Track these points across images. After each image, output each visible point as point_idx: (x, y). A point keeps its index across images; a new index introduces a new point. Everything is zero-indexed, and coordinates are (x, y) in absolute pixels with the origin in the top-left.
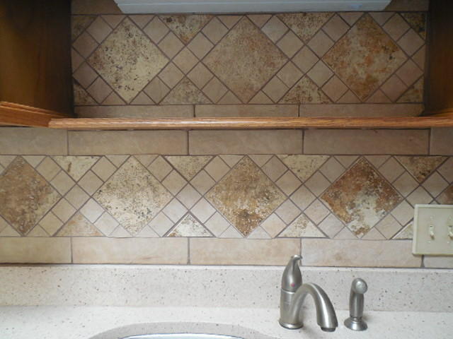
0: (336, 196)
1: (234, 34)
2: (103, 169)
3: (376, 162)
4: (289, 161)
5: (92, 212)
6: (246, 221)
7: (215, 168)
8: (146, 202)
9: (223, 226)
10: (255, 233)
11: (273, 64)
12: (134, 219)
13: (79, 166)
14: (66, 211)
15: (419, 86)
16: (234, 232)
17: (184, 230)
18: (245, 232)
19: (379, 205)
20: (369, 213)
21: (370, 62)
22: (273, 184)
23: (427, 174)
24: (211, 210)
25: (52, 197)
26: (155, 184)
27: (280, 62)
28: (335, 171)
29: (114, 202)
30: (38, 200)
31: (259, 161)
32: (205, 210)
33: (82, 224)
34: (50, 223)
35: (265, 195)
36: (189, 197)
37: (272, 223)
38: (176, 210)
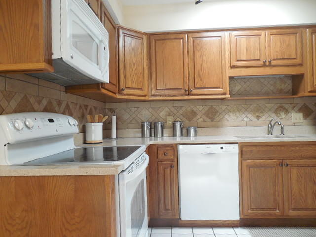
0: (276, 112)
1: (254, 82)
2: (229, 108)
3: (284, 105)
4: (266, 105)
5: (226, 116)
6: (258, 118)
7: (252, 107)
8: (238, 114)
9: (254, 119)
10: (260, 120)
11: (262, 86)
12: (235, 118)
13: (224, 107)
14: (222, 116)
15: (291, 90)
16: (256, 120)
17: (245, 120)
18: (258, 120)
19: (285, 113)
20: (283, 115)
21: (281, 86)
22: (264, 110)
23: (294, 107)
24: (251, 115)
25: (218, 114)
26: (239, 110)
27: (264, 86)
28: (276, 107)
29: (231, 114)
30: (215, 114)
31: (260, 105)
32: (250, 115)
33: (224, 119)
34: (218, 119)
35: (262, 112)
36: (246, 113)
37: (263, 118)
38: (244, 116)
